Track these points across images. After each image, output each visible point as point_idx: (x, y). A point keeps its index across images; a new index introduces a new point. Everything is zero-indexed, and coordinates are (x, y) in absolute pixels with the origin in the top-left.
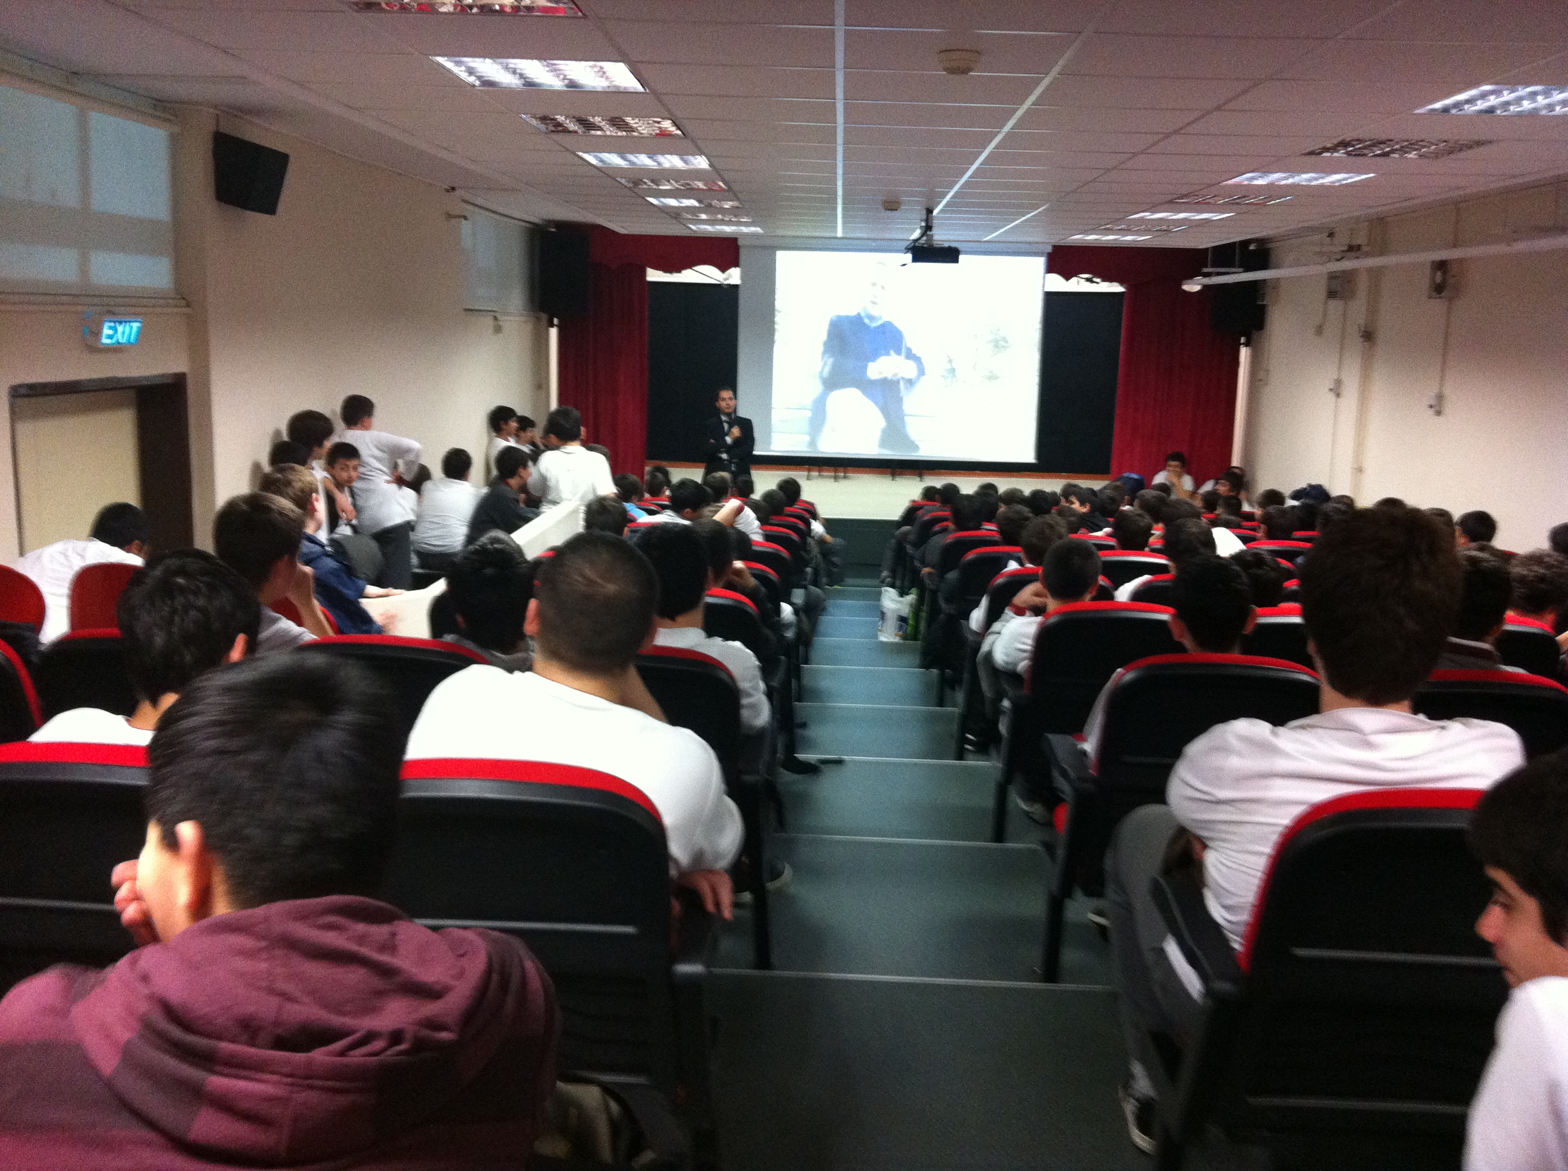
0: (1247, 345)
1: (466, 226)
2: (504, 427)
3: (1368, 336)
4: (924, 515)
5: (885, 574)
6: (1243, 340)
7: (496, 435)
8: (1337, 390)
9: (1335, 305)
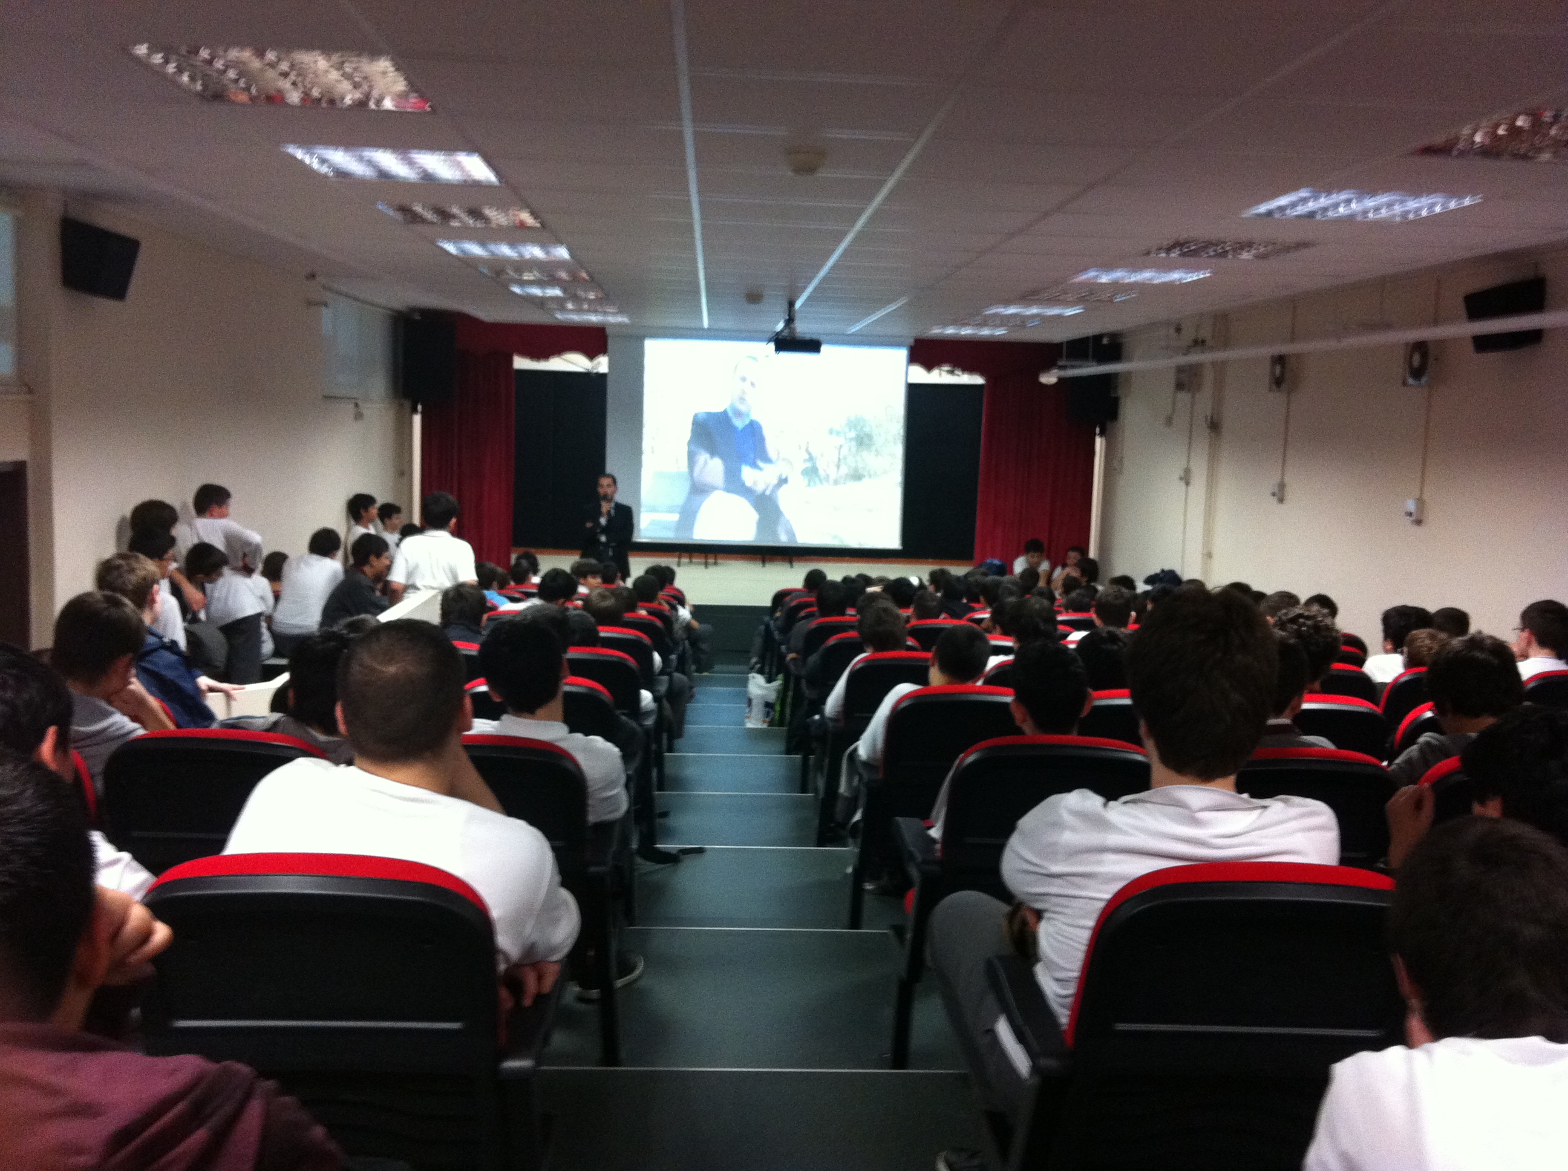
0: (1102, 434)
1: (326, 313)
2: (364, 514)
3: (1215, 426)
4: (791, 601)
5: (754, 660)
6: (1098, 430)
7: (355, 523)
8: (1186, 479)
9: (1183, 397)
